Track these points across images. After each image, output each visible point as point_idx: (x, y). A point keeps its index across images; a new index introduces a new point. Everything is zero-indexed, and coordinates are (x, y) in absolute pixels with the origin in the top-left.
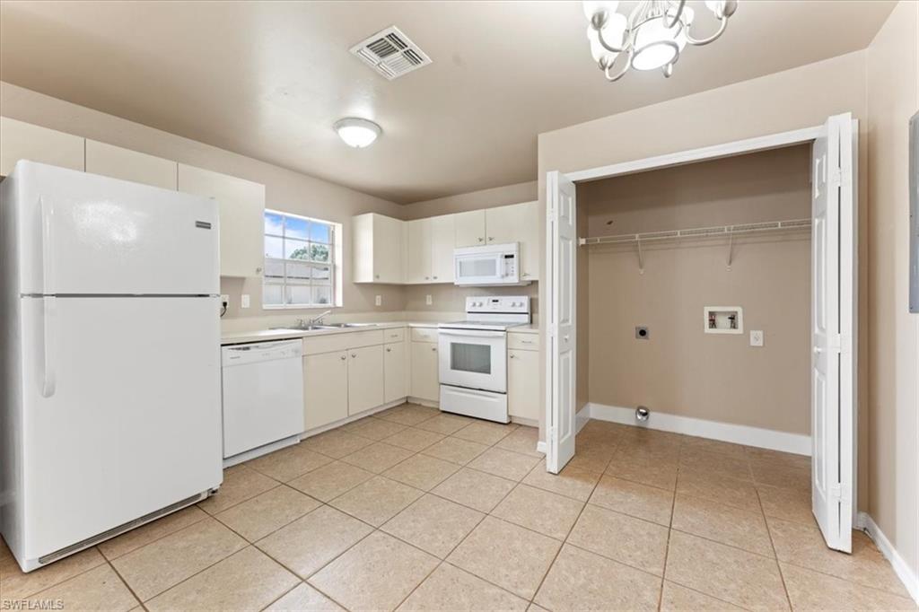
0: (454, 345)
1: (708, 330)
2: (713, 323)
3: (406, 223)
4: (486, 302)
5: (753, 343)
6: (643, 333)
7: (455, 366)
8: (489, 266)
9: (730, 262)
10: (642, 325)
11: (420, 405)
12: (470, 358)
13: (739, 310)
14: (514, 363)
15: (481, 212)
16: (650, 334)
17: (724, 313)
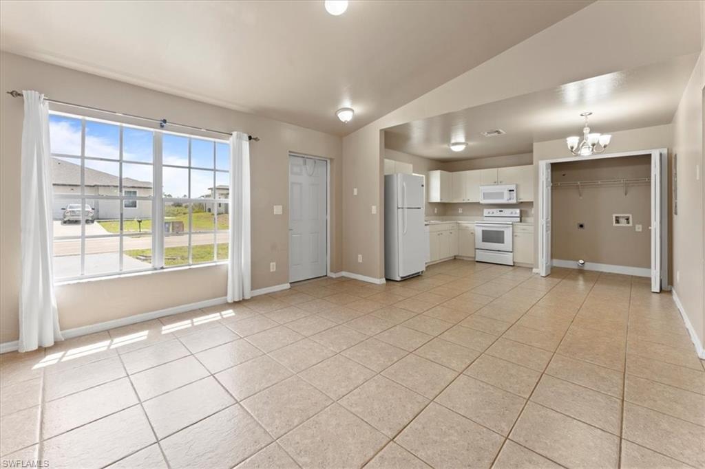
0: (483, 231)
1: (614, 224)
2: (617, 221)
3: (451, 173)
4: (496, 212)
5: (637, 230)
6: (581, 226)
7: (483, 241)
8: (501, 195)
9: (626, 194)
10: (581, 223)
11: (463, 260)
12: (492, 237)
13: (630, 216)
14: (517, 239)
15: (496, 169)
16: (585, 226)
17: (623, 217)
